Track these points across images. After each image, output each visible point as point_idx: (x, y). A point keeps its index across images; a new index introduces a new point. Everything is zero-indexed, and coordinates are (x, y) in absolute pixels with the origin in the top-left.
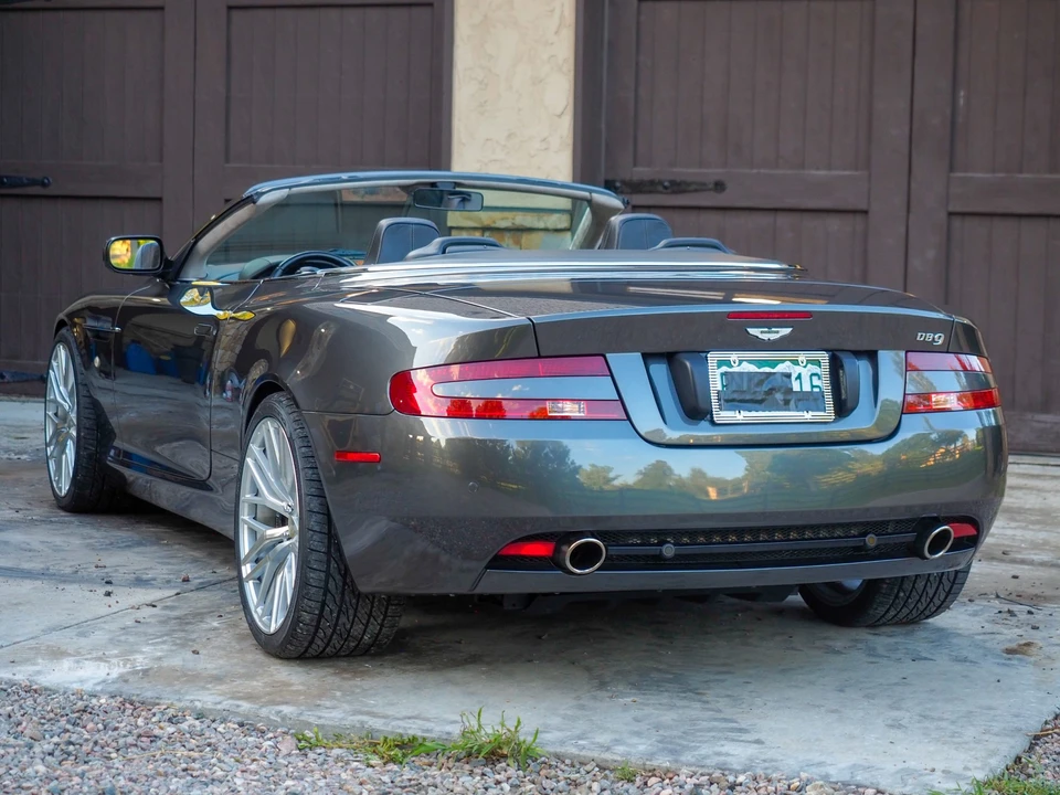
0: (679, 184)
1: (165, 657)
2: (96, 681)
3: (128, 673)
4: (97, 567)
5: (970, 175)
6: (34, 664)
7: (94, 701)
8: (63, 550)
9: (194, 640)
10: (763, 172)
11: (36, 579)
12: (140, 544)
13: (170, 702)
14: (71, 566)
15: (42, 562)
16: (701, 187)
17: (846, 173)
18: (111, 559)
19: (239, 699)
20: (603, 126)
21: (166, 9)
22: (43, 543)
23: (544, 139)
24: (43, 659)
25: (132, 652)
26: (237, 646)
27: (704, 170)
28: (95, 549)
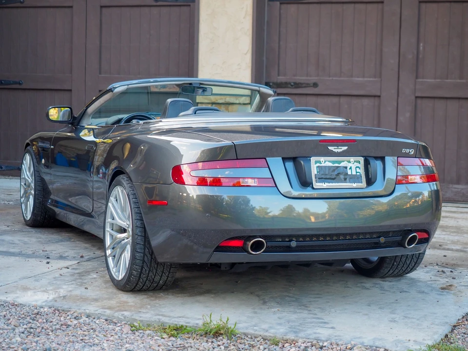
0: (298, 84)
1: (73, 290)
2: (42, 301)
3: (57, 297)
4: (43, 251)
5: (425, 80)
6: (16, 294)
7: (42, 310)
8: (28, 244)
9: (85, 283)
10: (334, 78)
11: (16, 256)
12: (62, 241)
13: (75, 310)
14: (31, 251)
15: (19, 249)
16: (307, 85)
17: (371, 79)
18: (49, 248)
19: (105, 309)
20: (265, 59)
21: (74, 7)
22: (19, 240)
23: (239, 64)
24: (19, 291)
25: (59, 288)
26: (105, 286)
27: (309, 78)
28: (42, 243)
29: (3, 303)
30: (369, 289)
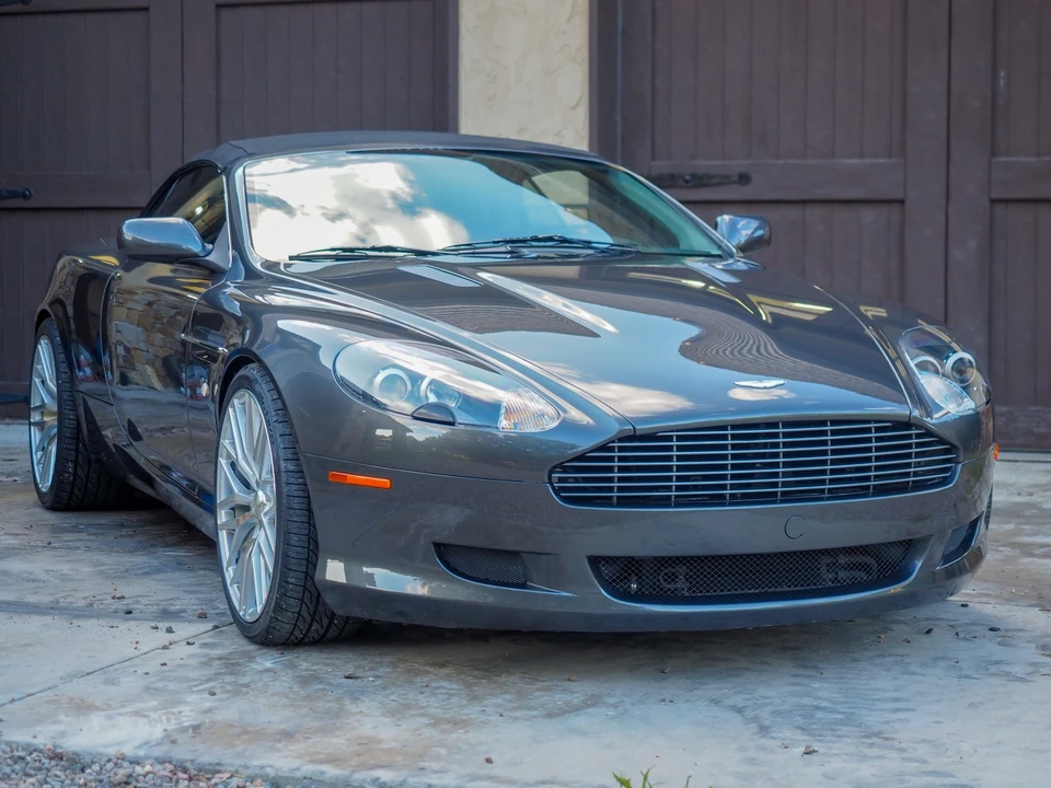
0: (702, 177)
1: (216, 708)
2: (136, 743)
3: (175, 730)
4: (113, 598)
5: (1014, 159)
6: (54, 722)
7: (138, 769)
8: (72, 580)
9: (247, 686)
10: (790, 161)
11: (45, 614)
12: (159, 570)
13: (233, 769)
14: (84, 598)
15: (51, 594)
16: (724, 180)
17: (881, 161)
18: (131, 589)
19: (322, 762)
20: (618, 118)
21: (152, 9)
22: (48, 571)
23: (558, 134)
24: (67, 716)
25: (175, 703)
26: (302, 693)
27: (726, 162)
28: (108, 577)
29: (22, 754)
30: (1027, 681)
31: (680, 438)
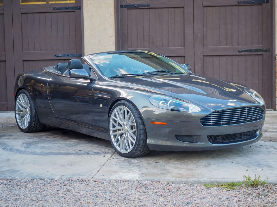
5: (208, 47)
10: (159, 48)
17: (179, 48)
20: (120, 39)
21: (4, 14)
27: (145, 48)
31: (223, 112)
